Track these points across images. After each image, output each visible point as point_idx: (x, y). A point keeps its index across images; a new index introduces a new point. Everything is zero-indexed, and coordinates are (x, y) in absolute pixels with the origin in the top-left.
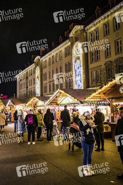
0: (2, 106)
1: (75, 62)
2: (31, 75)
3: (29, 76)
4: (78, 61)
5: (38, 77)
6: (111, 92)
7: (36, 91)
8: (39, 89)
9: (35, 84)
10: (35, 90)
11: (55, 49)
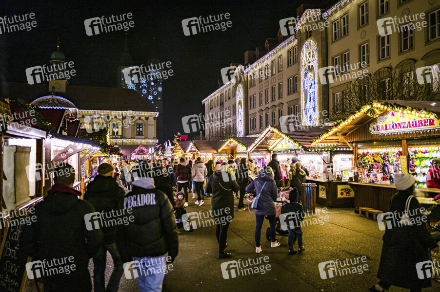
0: (179, 152)
1: (306, 75)
2: (229, 98)
3: (226, 101)
4: (310, 74)
5: (240, 103)
6: (355, 131)
7: (237, 126)
8: (243, 124)
9: (235, 114)
10: (235, 124)
11: (271, 53)
